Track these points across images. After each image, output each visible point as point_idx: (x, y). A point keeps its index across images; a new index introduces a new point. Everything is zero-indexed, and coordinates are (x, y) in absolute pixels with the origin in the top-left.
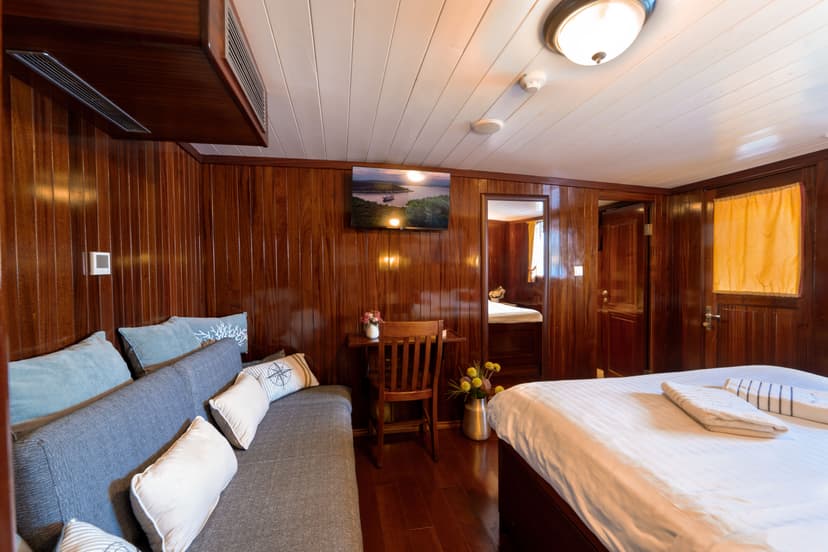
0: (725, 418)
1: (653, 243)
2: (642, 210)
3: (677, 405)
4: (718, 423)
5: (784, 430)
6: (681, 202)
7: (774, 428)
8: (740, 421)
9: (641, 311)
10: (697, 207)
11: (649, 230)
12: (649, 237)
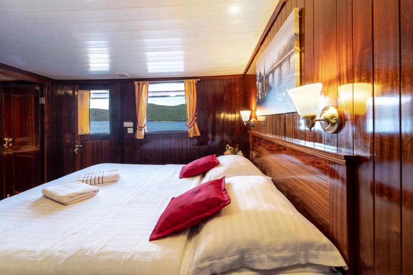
0: (73, 195)
1: (45, 109)
2: (38, 88)
3: (51, 199)
4: (72, 199)
5: (98, 191)
6: (62, 89)
7: (95, 191)
8: (81, 194)
9: (39, 149)
10: (71, 92)
11: (43, 101)
12: (43, 105)
